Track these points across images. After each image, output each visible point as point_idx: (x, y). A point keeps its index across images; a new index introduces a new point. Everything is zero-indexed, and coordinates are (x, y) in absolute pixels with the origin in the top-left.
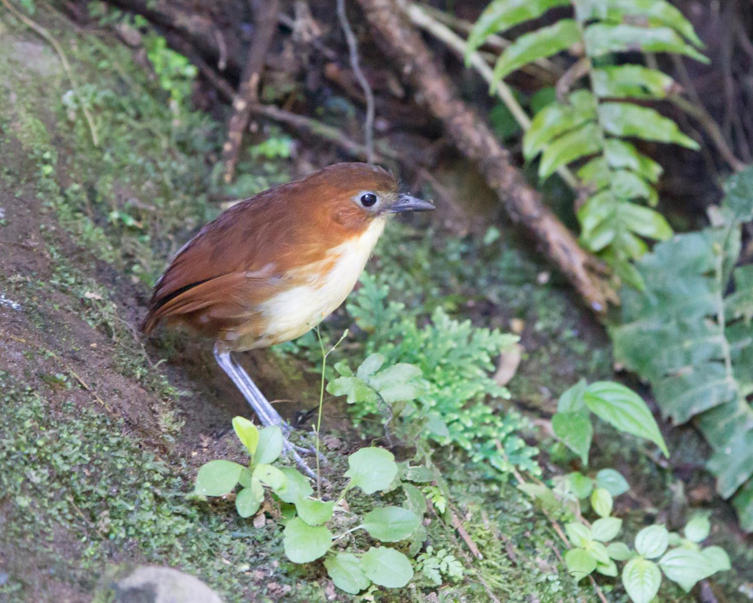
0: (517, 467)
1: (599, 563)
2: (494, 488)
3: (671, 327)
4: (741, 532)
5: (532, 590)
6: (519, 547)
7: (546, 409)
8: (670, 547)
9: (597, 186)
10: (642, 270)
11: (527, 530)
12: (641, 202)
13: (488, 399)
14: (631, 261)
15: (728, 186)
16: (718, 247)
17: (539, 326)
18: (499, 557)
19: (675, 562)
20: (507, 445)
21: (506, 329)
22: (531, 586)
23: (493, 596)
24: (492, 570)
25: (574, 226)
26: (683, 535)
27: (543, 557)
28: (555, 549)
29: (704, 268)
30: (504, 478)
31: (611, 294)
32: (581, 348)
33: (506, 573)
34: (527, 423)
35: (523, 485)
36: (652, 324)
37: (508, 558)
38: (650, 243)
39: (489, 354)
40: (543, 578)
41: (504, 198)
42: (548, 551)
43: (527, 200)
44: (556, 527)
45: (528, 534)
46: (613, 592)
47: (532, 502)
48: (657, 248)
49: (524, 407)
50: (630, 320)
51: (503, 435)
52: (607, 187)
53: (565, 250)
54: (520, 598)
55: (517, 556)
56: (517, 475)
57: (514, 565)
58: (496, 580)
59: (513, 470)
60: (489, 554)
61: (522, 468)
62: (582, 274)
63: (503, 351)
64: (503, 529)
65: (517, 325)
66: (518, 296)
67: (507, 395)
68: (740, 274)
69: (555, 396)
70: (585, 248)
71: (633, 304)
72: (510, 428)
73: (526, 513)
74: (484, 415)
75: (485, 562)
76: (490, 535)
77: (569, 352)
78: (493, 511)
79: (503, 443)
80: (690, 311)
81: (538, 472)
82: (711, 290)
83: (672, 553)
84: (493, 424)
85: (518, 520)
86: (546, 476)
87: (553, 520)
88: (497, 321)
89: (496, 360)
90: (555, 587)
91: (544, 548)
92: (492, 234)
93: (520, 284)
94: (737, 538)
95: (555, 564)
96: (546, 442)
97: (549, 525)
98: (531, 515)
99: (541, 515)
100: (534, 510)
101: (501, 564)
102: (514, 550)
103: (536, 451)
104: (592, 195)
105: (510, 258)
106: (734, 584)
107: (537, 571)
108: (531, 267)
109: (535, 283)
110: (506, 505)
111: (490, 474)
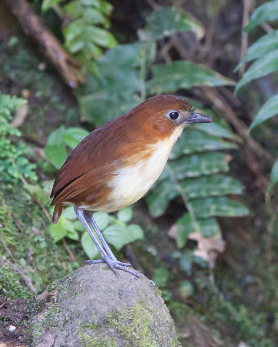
0: (23, 175)
1: (69, 232)
2: (10, 186)
3: (115, 98)
4: (150, 217)
5: (29, 246)
6: (23, 221)
7: (41, 142)
8: (109, 224)
9: (75, 16)
10: (99, 64)
11: (27, 211)
12: (100, 26)
13: (8, 135)
14: (93, 59)
15: (150, 18)
16: (143, 53)
17: (39, 94)
18: (11, 226)
19: (113, 233)
20: (18, 162)
21: (20, 96)
22: (29, 244)
23: (7, 249)
24: (7, 234)
25: (60, 38)
26: (116, 217)
27: (37, 227)
28: (44, 223)
29: (135, 65)
30: (15, 181)
31: (81, 78)
32: (62, 107)
33: (15, 236)
34: (29, 150)
35: (26, 186)
36: (103, 96)
37: (17, 227)
38: (104, 50)
39: (10, 109)
40: (36, 239)
41: (20, 19)
42: (39, 224)
43: (34, 21)
44: (45, 211)
45: (28, 214)
46: (76, 249)
47: (31, 195)
48: (109, 53)
49: (29, 141)
50: (91, 93)
51: (15, 156)
52: (81, 17)
53: (55, 51)
54: (22, 250)
55: (22, 226)
56: (23, 180)
57: (20, 231)
58: (9, 240)
59: (20, 176)
60: (6, 224)
61: (27, 175)
62: (64, 65)
63: (18, 109)
64: (14, 210)
65: (26, 93)
66: (27, 77)
67: (19, 134)
68: (155, 69)
69: (47, 135)
70: (66, 50)
71: (93, 84)
72: (20, 153)
73: (28, 201)
74: (6, 145)
75: (3, 229)
76: (7, 214)
77: (55, 110)
78: (8, 199)
79: (16, 160)
80: (125, 89)
81: (35, 178)
82: (138, 77)
83: (110, 228)
84: (10, 150)
85: (22, 205)
86: (40, 181)
87: (43, 206)
88: (14, 90)
89: (13, 113)
90: (43, 245)
91: (37, 222)
92: (13, 41)
93: (28, 70)
94: (147, 221)
95: (43, 232)
96: (40, 161)
97: (41, 209)
98: (30, 203)
99: (36, 203)
100: (32, 200)
101: (12, 230)
102: (20, 223)
103: (34, 166)
104: (72, 20)
105: (23, 55)
106: (144, 247)
107: (32, 235)
108: (35, 60)
109: (37, 70)
110: (16, 197)
111: (8, 178)
